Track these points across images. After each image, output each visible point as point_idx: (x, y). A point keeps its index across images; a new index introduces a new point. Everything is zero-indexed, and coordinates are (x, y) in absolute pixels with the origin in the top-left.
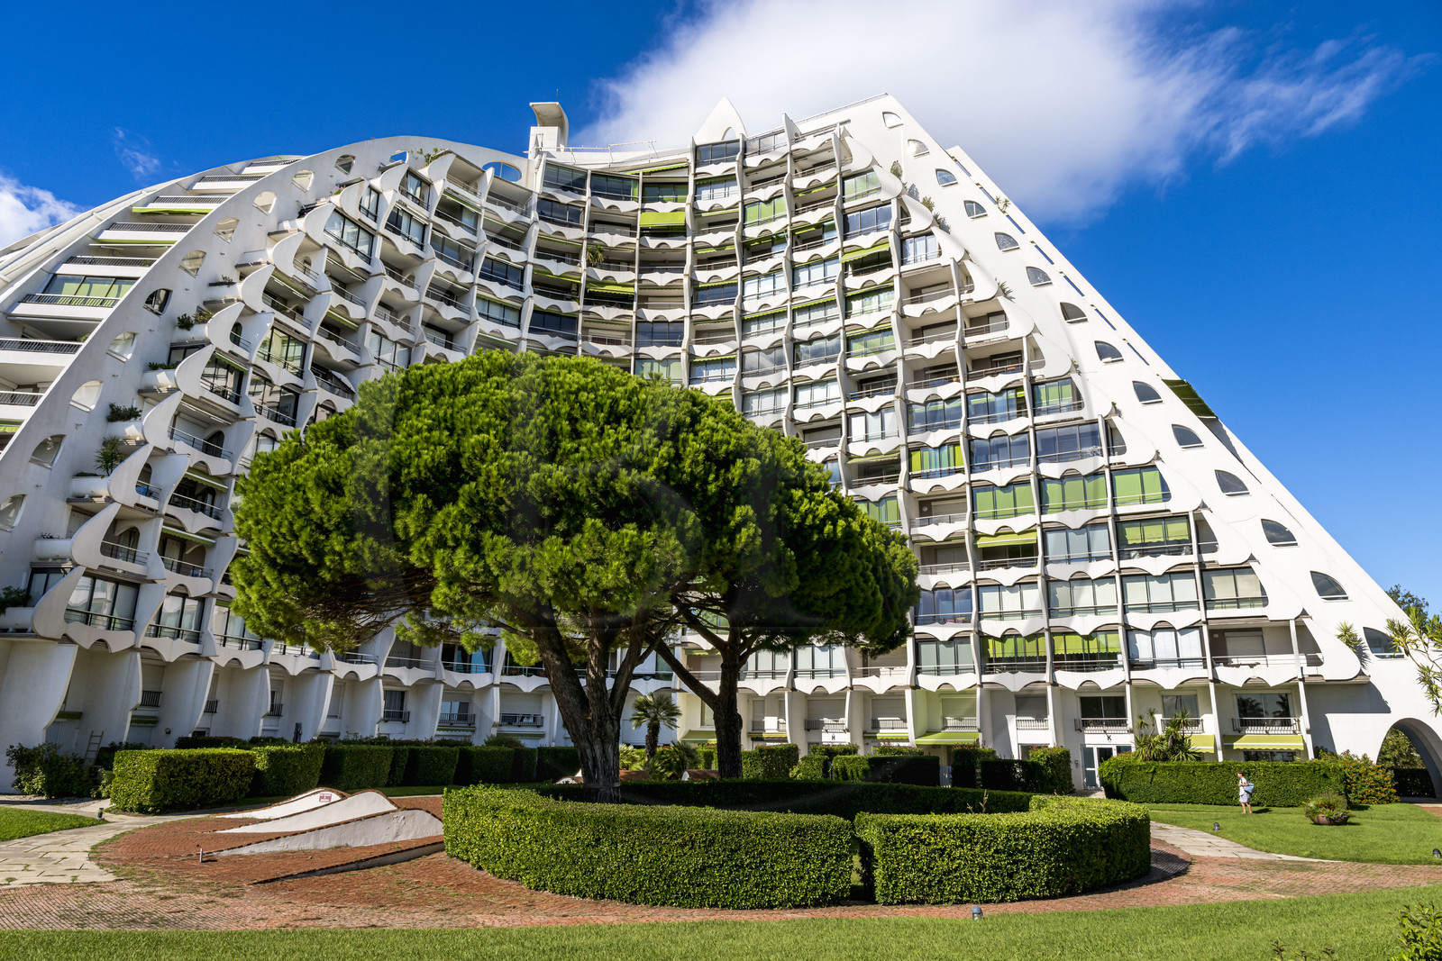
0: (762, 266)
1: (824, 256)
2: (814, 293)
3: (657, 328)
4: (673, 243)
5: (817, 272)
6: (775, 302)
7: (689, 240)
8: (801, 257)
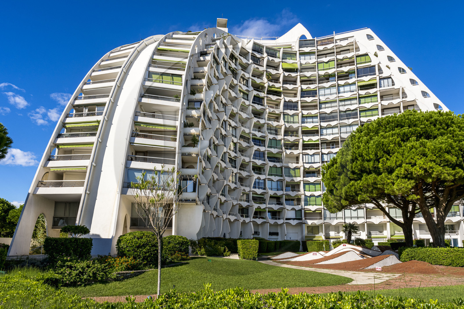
0: (327, 85)
1: (350, 83)
2: (347, 95)
3: (289, 104)
4: (293, 75)
5: (347, 88)
6: (332, 97)
7: (299, 74)
8: (342, 82)
